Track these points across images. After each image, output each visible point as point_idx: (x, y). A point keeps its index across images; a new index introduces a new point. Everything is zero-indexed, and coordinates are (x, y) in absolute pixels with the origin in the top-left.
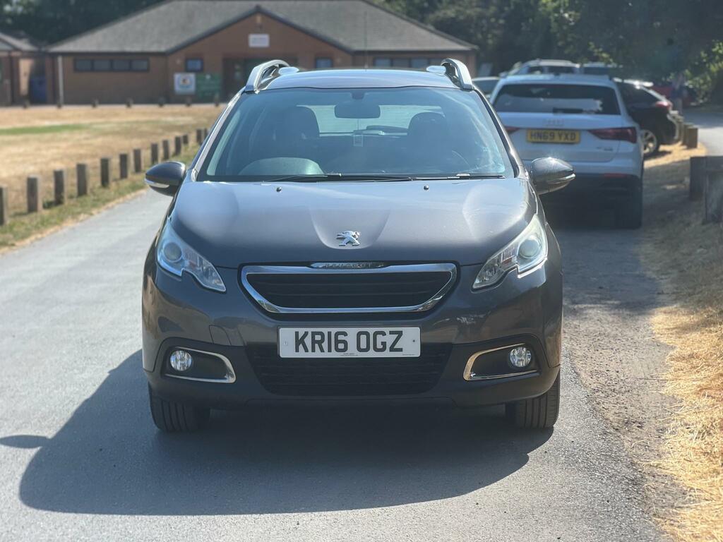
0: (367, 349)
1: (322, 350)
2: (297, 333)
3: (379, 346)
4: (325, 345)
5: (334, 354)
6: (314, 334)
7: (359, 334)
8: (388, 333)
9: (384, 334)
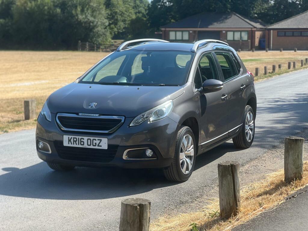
0: (90, 145)
1: (76, 144)
2: (69, 137)
3: (94, 144)
4: (77, 142)
5: (80, 146)
6: (74, 138)
7: (88, 139)
8: (97, 140)
9: (96, 140)
